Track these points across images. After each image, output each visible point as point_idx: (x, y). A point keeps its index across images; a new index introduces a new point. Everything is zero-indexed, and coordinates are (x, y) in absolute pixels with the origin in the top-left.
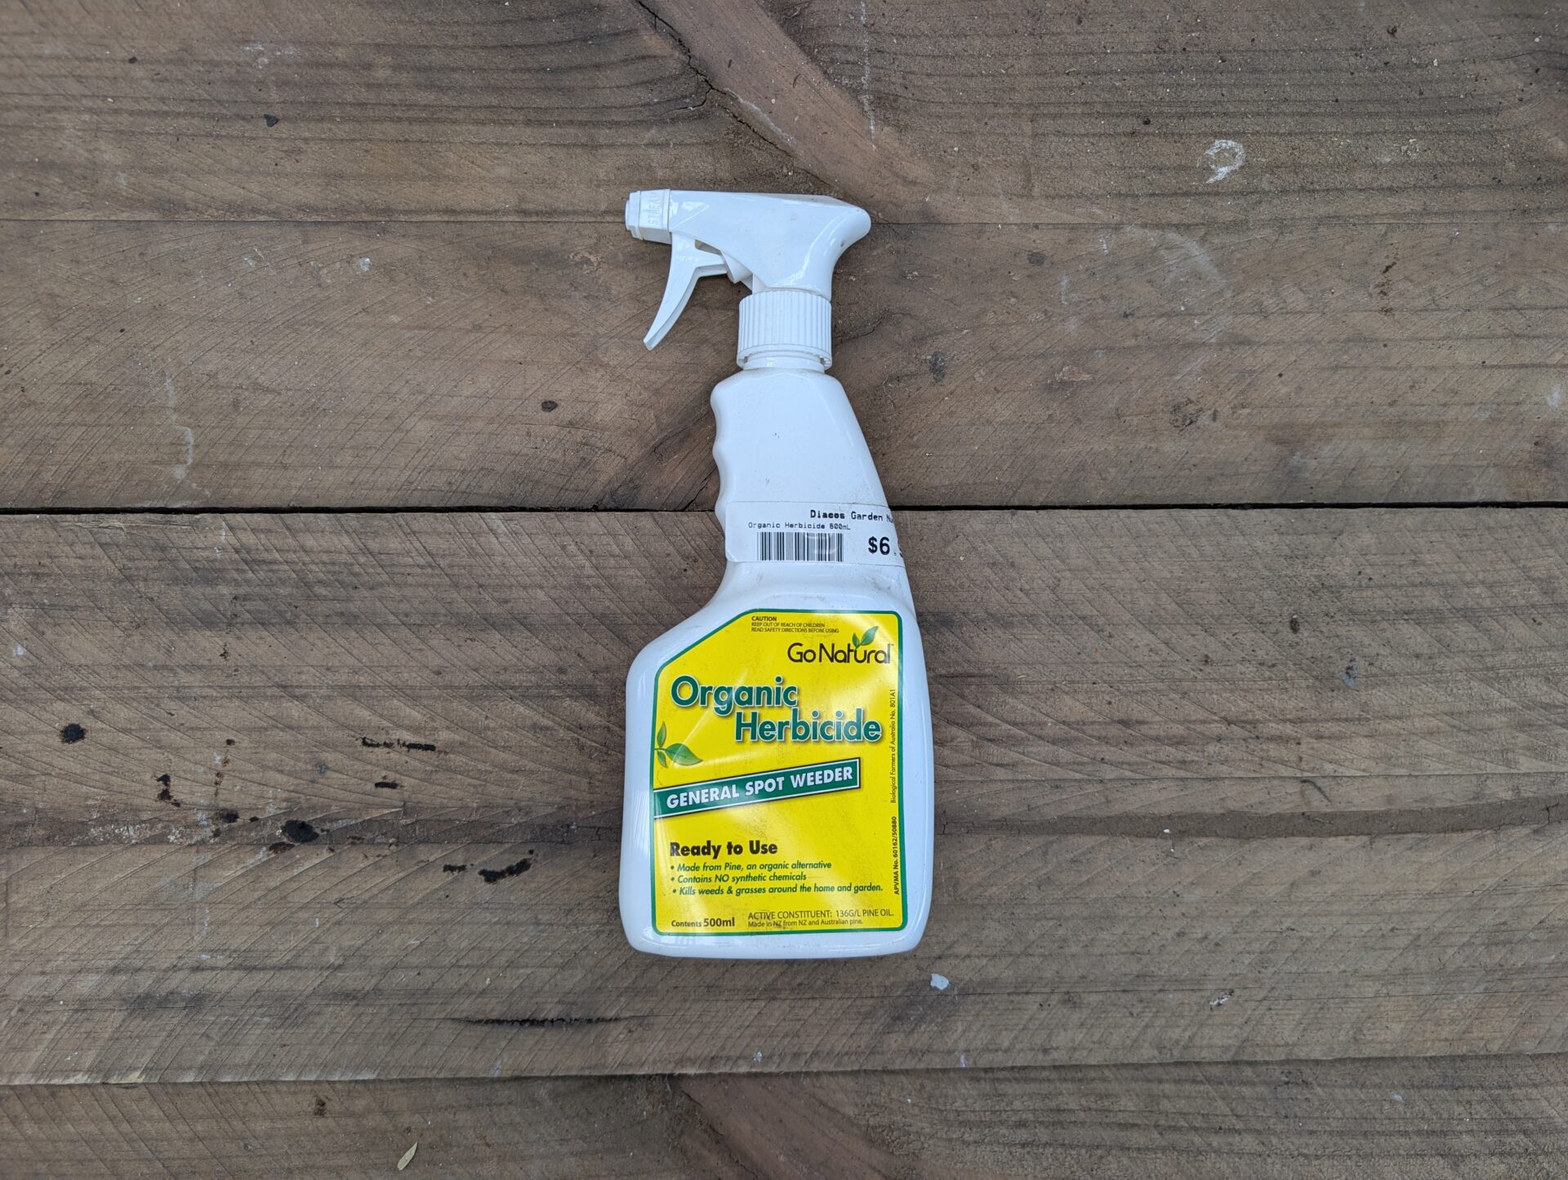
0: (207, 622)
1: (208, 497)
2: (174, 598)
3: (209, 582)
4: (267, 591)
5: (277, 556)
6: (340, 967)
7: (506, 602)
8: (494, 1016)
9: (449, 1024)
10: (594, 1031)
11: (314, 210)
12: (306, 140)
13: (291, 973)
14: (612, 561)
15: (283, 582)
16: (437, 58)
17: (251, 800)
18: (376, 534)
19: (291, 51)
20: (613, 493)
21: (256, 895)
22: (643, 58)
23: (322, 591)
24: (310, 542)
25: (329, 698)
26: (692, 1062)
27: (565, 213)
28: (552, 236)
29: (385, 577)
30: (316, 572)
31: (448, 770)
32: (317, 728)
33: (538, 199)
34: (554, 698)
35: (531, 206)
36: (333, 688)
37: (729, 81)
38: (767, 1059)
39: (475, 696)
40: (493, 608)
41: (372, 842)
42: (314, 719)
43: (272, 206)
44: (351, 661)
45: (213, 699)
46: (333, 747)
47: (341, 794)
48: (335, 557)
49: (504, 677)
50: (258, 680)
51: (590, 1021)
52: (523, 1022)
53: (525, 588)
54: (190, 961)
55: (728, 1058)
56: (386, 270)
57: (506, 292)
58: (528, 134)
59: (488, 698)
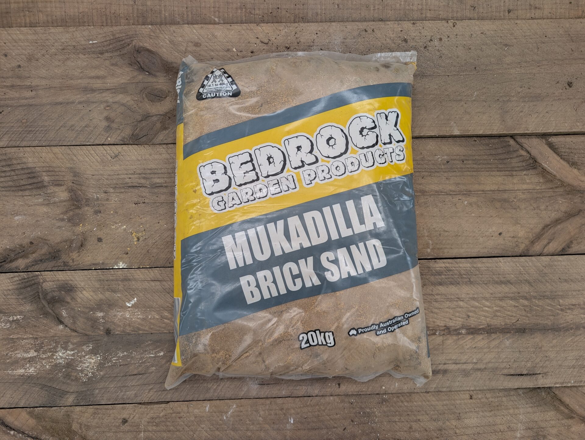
0: (440, 284)
1: (436, 256)
2: (432, 278)
3: (440, 275)
4: (453, 277)
5: (454, 268)
6: (476, 363)
7: (505, 278)
8: (512, 374)
9: (502, 376)
10: (534, 377)
11: (454, 191)
12: (451, 176)
13: (465, 364)
14: (527, 268)
15: (456, 274)
16: (477, 157)
17: (453, 324)
18: (475, 263)
19: (445, 157)
20: (524, 252)
21: (457, 346)
22: (521, 156)
23: (465, 276)
24: (461, 265)
25: (468, 300)
26: (557, 383)
27: (508, 190)
28: (506, 196)
29: (478, 273)
30: (463, 272)
31: (497, 316)
32: (467, 307)
33: (502, 187)
34: (518, 299)
35: (501, 189)
36: (469, 298)
37: (539, 160)
38: (574, 382)
39: (501, 299)
40: (503, 279)
41: (481, 333)
42: (466, 305)
43: (445, 191)
44: (473, 292)
45: (444, 302)
46: (471, 311)
47: (474, 323)
48: (467, 268)
49: (507, 295)
50: (452, 297)
51: (533, 374)
52: (519, 375)
53: (509, 274)
54: (443, 362)
55: (566, 382)
56: (471, 204)
57: (497, 208)
58: (498, 173)
59: (503, 300)
